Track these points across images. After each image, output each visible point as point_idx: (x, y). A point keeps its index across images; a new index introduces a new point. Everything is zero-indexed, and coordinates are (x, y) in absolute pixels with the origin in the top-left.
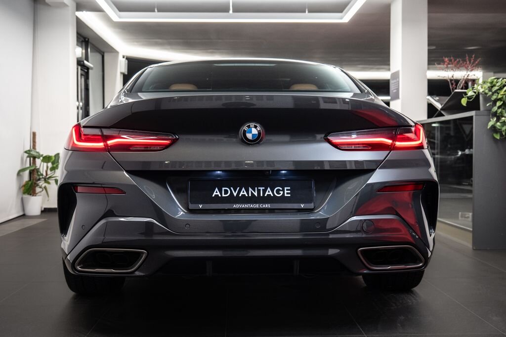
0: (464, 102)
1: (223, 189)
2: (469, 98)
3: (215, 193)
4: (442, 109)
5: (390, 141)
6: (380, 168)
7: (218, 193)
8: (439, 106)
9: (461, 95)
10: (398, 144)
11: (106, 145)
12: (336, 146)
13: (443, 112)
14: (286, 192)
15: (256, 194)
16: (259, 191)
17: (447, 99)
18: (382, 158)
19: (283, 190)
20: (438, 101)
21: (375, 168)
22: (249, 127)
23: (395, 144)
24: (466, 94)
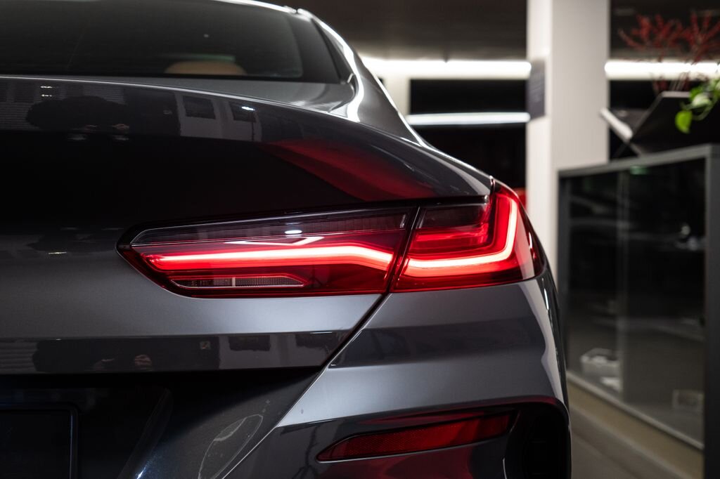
0: (683, 121)
2: (697, 111)
4: (633, 140)
5: (383, 258)
6: (338, 364)
8: (626, 132)
9: (677, 105)
10: (415, 266)
12: (165, 278)
13: (635, 148)
17: (643, 115)
18: (349, 325)
20: (624, 120)
21: (319, 363)
23: (403, 268)
24: (687, 101)
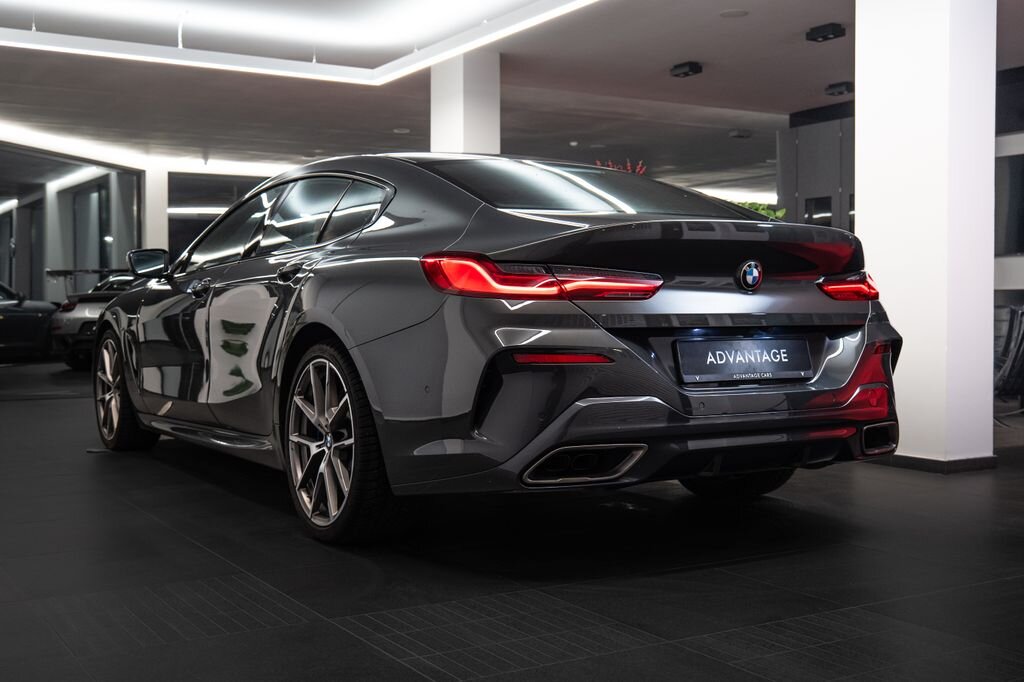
1: (718, 353)
3: (709, 360)
7: (713, 360)
11: (561, 290)
12: (829, 294)
14: (783, 355)
15: (753, 359)
16: (755, 355)
19: (779, 354)
22: (749, 266)
